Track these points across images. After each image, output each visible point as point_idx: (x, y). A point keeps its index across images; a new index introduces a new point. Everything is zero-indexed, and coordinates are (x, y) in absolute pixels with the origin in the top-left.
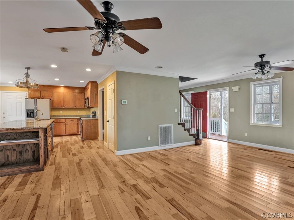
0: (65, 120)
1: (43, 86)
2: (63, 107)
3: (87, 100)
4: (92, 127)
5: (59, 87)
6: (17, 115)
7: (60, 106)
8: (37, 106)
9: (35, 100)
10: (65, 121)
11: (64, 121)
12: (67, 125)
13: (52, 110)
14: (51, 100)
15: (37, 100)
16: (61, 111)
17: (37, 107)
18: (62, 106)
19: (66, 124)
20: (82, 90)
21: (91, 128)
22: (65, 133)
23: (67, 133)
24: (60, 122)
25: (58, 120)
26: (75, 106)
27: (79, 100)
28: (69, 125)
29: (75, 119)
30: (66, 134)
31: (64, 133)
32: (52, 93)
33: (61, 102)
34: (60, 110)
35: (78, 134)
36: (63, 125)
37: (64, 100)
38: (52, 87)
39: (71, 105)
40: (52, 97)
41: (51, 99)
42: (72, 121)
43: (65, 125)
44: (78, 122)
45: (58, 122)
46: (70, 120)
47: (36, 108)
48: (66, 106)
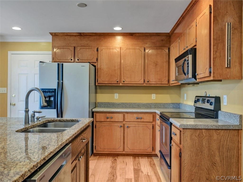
0: (124, 116)
1: (81, 35)
2: (121, 85)
3: (190, 56)
4: (217, 159)
5: (113, 35)
6: (34, 102)
7: (114, 80)
8: (62, 80)
9: (58, 64)
10: (124, 120)
11: (120, 117)
12: (129, 129)
13: (98, 90)
14: (95, 66)
15: (62, 64)
16: (116, 93)
17: (62, 83)
18: (118, 80)
19: (126, 126)
20: (162, 40)
21: (214, 164)
22: (124, 150)
23: (127, 150)
24: (112, 120)
25: (108, 115)
26: (146, 80)
27: (156, 65)
28: (131, 129)
29: (147, 115)
30: (124, 153)
31: (120, 150)
32: (97, 50)
33: (115, 70)
34: (115, 91)
35: (153, 153)
36: (119, 129)
37: (122, 66)
38: (98, 37)
39: (138, 79)
40: (97, 60)
41: (95, 64)
42: (139, 120)
43: (122, 128)
44: (154, 123)
45: (108, 120)
46: (135, 116)
47: (61, 85)
48: (127, 80)
